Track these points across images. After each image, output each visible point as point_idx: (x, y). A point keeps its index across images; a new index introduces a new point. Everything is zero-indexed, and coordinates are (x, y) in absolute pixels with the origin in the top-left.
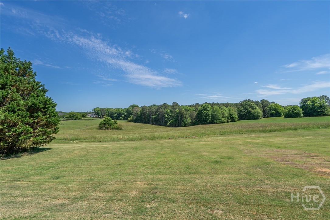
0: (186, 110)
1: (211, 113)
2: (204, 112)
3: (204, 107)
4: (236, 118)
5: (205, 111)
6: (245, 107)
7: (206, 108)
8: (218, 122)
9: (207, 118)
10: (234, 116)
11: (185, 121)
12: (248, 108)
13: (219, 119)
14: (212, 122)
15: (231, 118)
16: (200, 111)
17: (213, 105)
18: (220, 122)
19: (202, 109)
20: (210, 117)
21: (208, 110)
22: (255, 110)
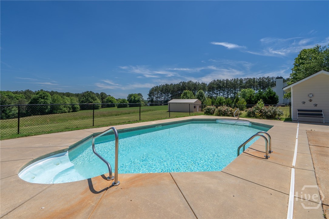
0: (10, 97)
1: (50, 102)
2: (41, 101)
3: (40, 95)
4: (78, 108)
5: (43, 100)
6: (87, 98)
7: (44, 97)
8: (58, 112)
9: (44, 108)
10: (75, 106)
11: (8, 111)
12: (90, 99)
13: (59, 109)
14: (51, 112)
15: (72, 108)
16: (34, 99)
17: (52, 93)
18: (61, 112)
19: (38, 97)
20: (49, 107)
21: (46, 99)
22: (96, 101)
